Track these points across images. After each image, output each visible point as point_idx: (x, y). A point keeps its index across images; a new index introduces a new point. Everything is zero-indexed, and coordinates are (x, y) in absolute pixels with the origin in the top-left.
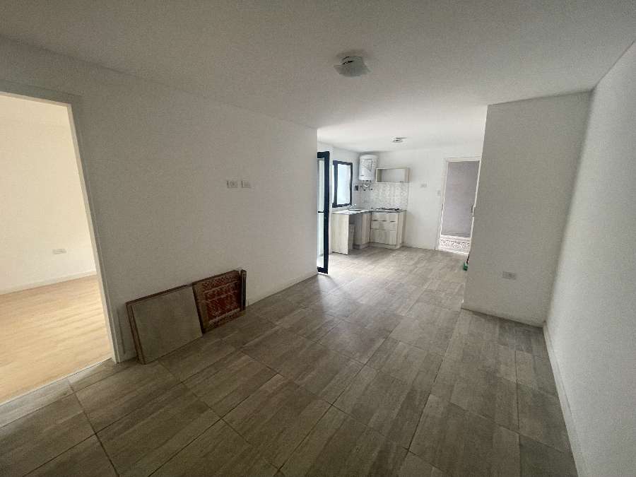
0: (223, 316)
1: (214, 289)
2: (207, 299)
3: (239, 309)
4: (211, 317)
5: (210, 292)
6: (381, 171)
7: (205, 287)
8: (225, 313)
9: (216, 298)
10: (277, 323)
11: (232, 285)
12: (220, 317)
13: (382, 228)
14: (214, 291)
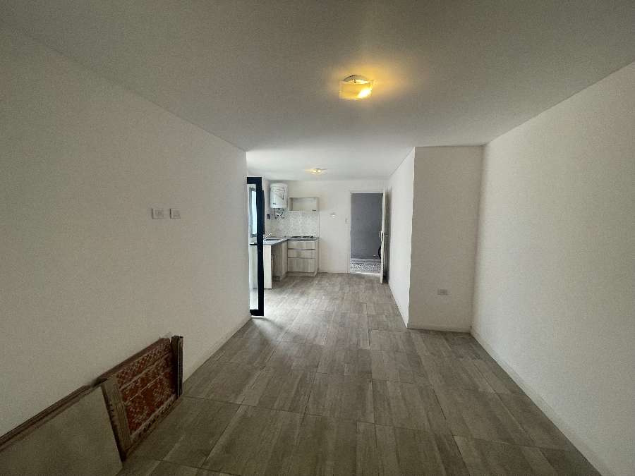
0: (152, 417)
1: (135, 378)
2: (125, 399)
3: (172, 398)
4: (133, 427)
5: (130, 385)
6: (291, 199)
7: (122, 379)
8: (154, 411)
9: (139, 393)
10: (238, 402)
11: (162, 362)
12: (148, 422)
13: (299, 256)
14: (136, 382)
